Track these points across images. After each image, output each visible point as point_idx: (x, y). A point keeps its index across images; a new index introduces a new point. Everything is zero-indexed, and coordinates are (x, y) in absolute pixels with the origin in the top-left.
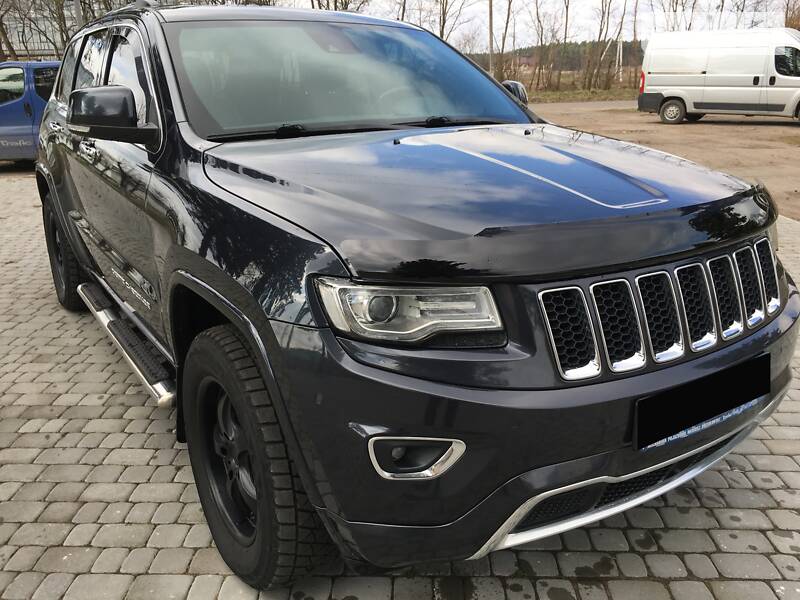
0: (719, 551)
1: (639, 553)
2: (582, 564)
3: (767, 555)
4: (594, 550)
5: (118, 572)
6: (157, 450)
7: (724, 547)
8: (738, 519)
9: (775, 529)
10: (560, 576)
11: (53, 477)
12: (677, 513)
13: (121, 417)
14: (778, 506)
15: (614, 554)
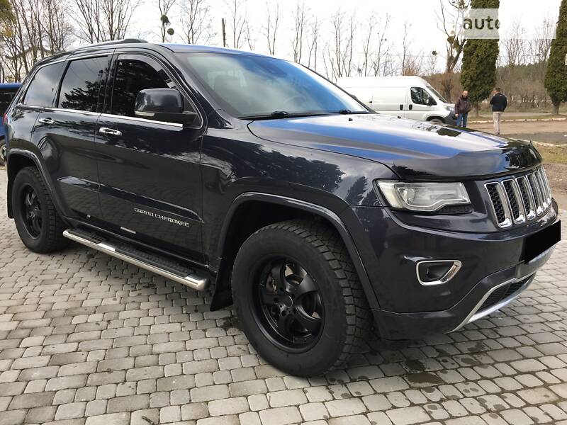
0: (529, 333)
1: (492, 339)
2: (469, 347)
3: (551, 332)
4: (470, 340)
5: (214, 384)
6: (181, 323)
7: (530, 331)
8: (528, 319)
9: (547, 321)
10: (462, 353)
11: (124, 344)
13: (140, 308)
14: (542, 312)
15: (482, 340)
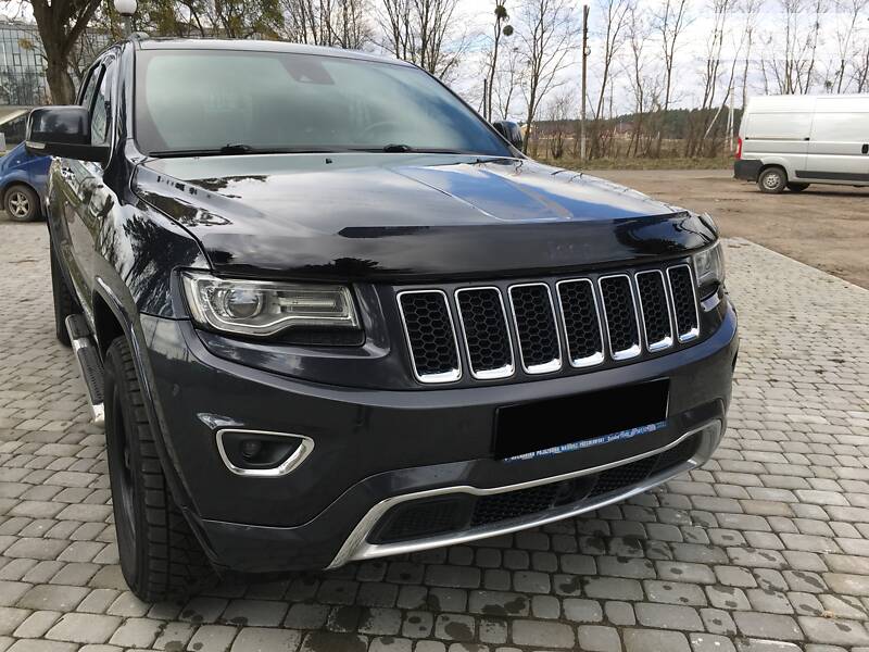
0: (646, 600)
1: (558, 596)
2: (493, 602)
3: (698, 608)
4: (512, 590)
5: (20, 581)
7: (652, 597)
8: (680, 572)
9: (718, 584)
10: (467, 613)
12: (616, 562)
13: (77, 443)
14: (731, 562)
15: (532, 595)
